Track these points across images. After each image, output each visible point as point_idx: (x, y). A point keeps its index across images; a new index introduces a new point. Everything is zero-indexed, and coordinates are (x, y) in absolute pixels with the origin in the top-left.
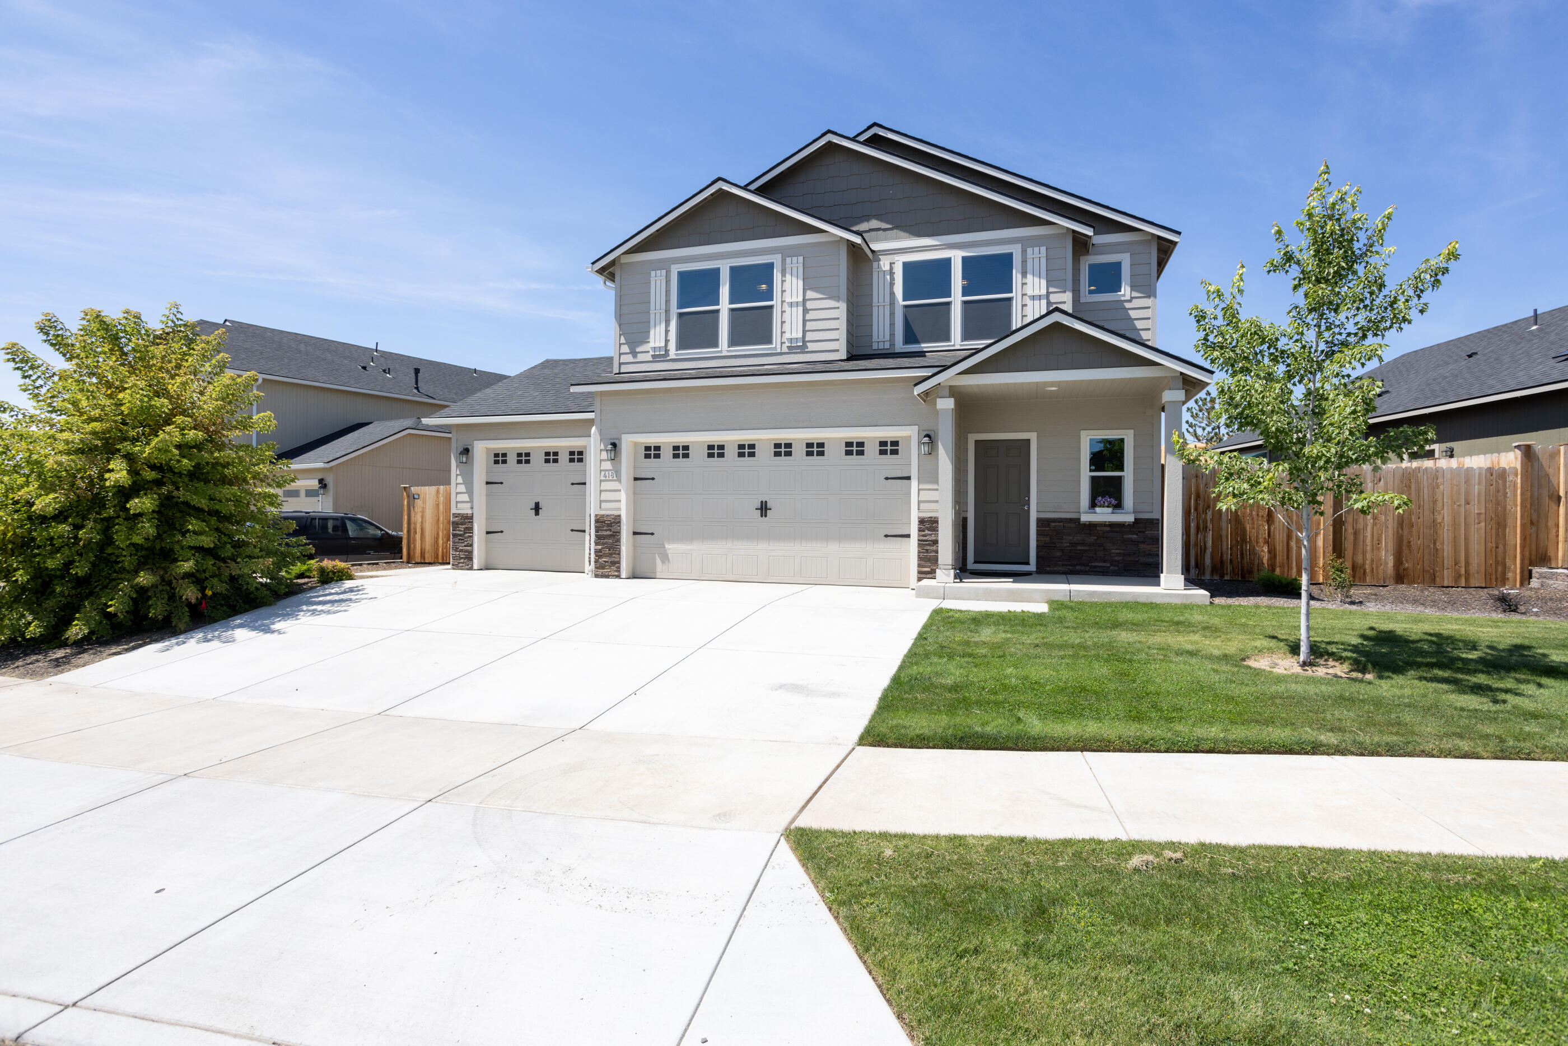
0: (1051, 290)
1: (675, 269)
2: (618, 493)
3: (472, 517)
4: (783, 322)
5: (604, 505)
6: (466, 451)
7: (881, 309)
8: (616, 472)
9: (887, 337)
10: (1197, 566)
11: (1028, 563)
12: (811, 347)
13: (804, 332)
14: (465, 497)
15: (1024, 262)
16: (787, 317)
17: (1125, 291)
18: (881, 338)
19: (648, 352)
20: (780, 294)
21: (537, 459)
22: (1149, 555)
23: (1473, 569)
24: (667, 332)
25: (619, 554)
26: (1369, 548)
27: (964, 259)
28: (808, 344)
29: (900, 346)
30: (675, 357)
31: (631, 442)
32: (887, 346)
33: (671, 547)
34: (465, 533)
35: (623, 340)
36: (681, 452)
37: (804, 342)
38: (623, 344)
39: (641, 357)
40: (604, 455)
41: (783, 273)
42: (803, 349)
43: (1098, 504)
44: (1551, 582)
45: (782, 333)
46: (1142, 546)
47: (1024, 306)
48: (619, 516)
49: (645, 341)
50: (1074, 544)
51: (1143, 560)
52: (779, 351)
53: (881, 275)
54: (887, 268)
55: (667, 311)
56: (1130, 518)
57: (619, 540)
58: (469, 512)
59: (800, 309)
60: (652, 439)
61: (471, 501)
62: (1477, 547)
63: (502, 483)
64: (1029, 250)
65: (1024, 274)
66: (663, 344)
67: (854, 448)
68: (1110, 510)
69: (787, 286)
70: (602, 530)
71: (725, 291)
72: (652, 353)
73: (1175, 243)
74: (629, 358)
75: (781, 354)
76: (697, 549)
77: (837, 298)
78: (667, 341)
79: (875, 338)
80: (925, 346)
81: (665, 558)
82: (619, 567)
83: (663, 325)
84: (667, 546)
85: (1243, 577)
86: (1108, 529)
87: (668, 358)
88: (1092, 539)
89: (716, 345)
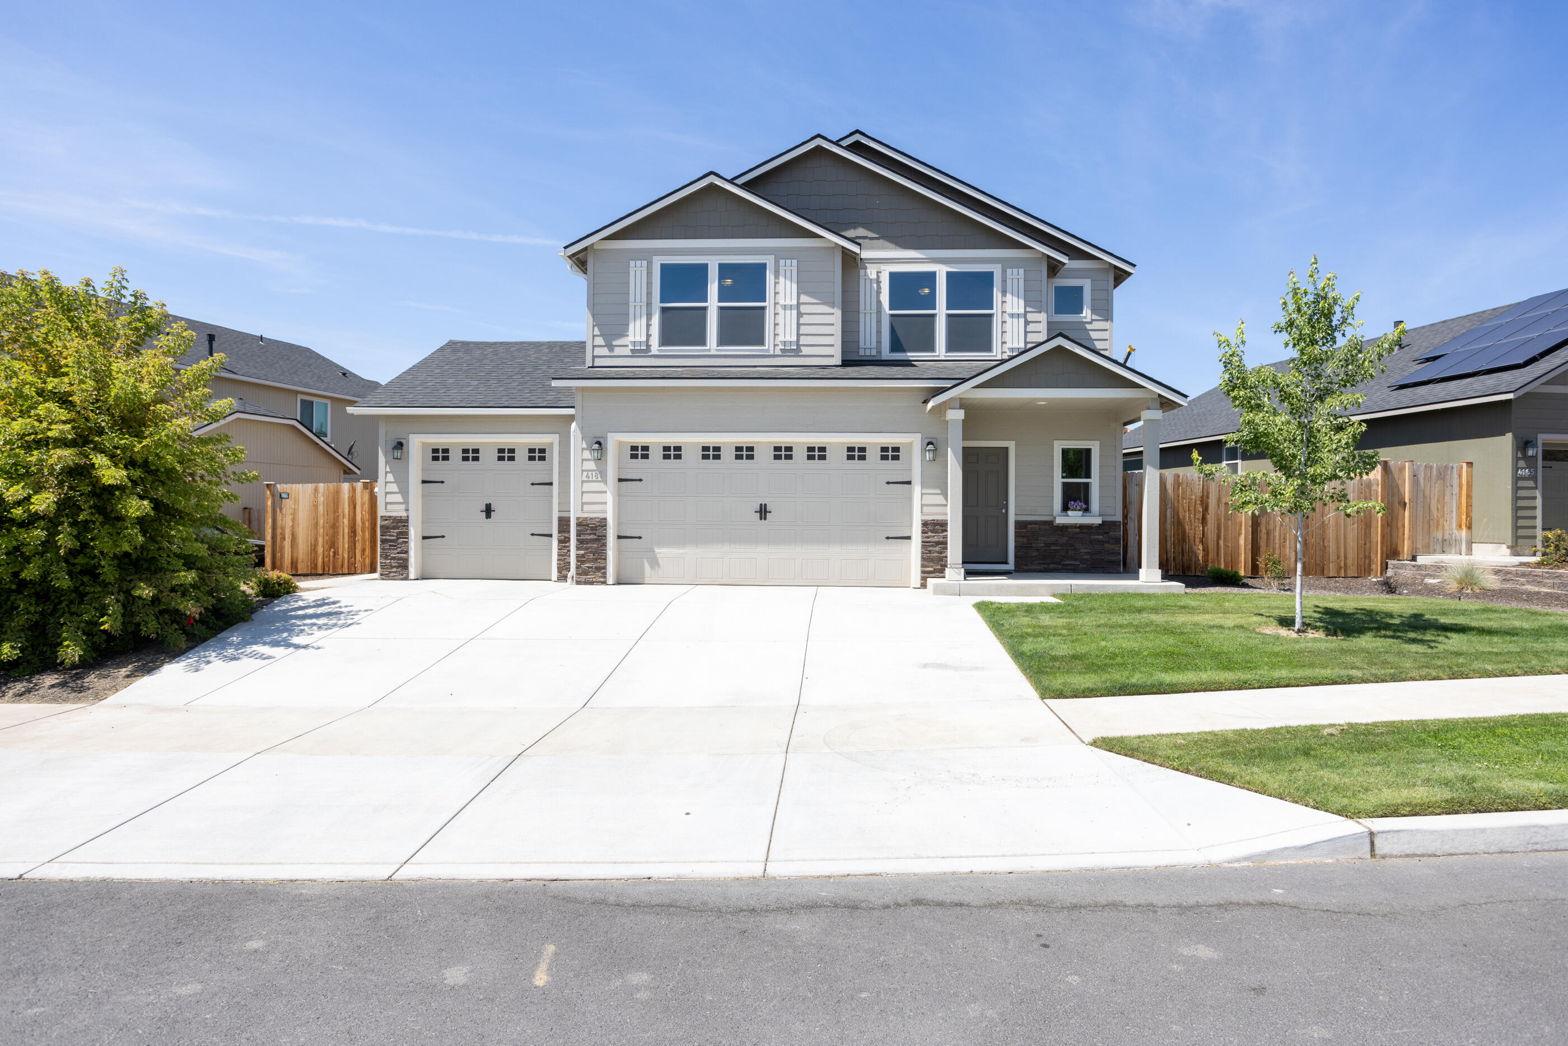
0: (1028, 309)
1: (657, 262)
2: (603, 495)
3: (407, 521)
4: (776, 325)
5: (586, 507)
6: (400, 445)
7: (868, 316)
8: (601, 472)
9: (874, 344)
12: (805, 351)
13: (798, 335)
14: (399, 498)
15: (1004, 281)
16: (780, 319)
17: (1087, 314)
18: (868, 345)
19: (627, 346)
20: (772, 295)
21: (488, 457)
22: (1113, 553)
23: (1349, 562)
24: (648, 326)
25: (605, 559)
26: (1277, 546)
27: (948, 274)
28: (802, 348)
29: (886, 354)
30: (658, 353)
31: (617, 441)
32: (874, 353)
33: (661, 552)
34: (398, 538)
35: (597, 332)
36: (673, 453)
37: (798, 345)
38: (597, 336)
39: (618, 351)
40: (587, 454)
41: (777, 275)
42: (797, 352)
43: (1071, 508)
44: (1401, 571)
45: (775, 335)
46: (1107, 546)
47: (1003, 322)
48: (605, 519)
49: (623, 333)
50: (1048, 545)
51: (1107, 558)
52: (772, 353)
53: (868, 282)
54: (874, 276)
55: (649, 304)
56: (1098, 521)
57: (605, 545)
58: (404, 514)
59: (795, 312)
60: (640, 439)
61: (406, 502)
62: (1352, 544)
63: (442, 482)
64: (1009, 271)
65: (1004, 293)
66: (644, 339)
67: (856, 453)
68: (1080, 513)
69: (780, 287)
70: (583, 534)
71: (713, 289)
72: (631, 347)
73: (1129, 274)
74: (605, 351)
75: (774, 356)
76: (690, 554)
77: (832, 305)
78: (648, 336)
79: (862, 344)
80: (911, 355)
81: (655, 563)
82: (605, 573)
83: (644, 320)
84: (657, 550)
85: (1183, 572)
86: (1078, 530)
87: (650, 354)
88: (1064, 540)
89: (703, 343)
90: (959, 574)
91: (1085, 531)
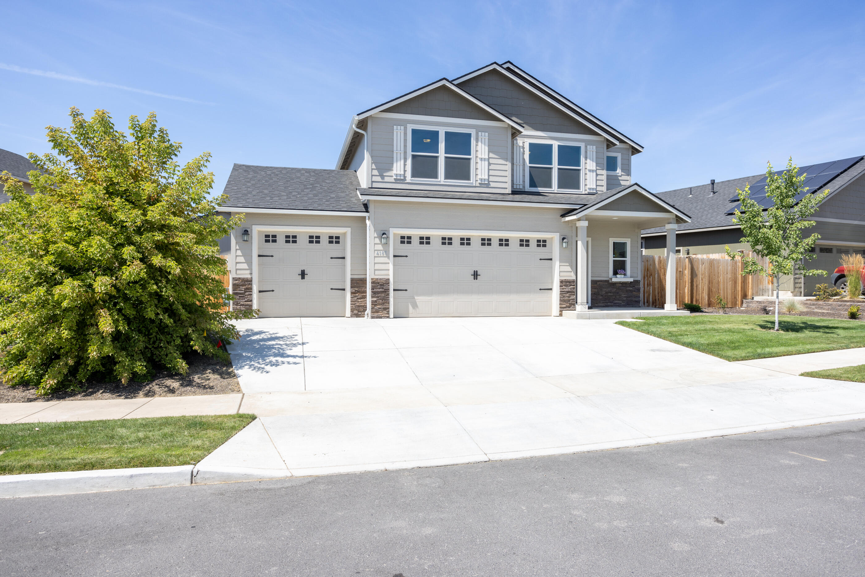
0: (598, 168)
1: (410, 127)
2: (388, 265)
3: (251, 281)
4: (476, 169)
5: (377, 272)
6: (246, 232)
7: (518, 166)
8: (386, 252)
9: (521, 183)
12: (492, 185)
13: (489, 176)
14: (245, 266)
15: (586, 152)
16: (479, 166)
17: (619, 171)
18: (518, 183)
19: (392, 176)
20: (475, 152)
21: (303, 241)
23: (729, 301)
24: (405, 165)
25: (389, 303)
26: (700, 292)
27: (559, 146)
28: (491, 183)
29: (528, 188)
30: (410, 182)
31: (395, 232)
32: (521, 187)
33: (419, 299)
34: (245, 292)
35: (374, 167)
36: (425, 240)
38: (374, 169)
39: (387, 179)
40: (377, 241)
41: (477, 141)
42: (487, 186)
43: (616, 273)
44: (751, 304)
45: (476, 175)
47: (586, 174)
48: (389, 279)
49: (390, 169)
50: (606, 293)
51: (634, 299)
52: (474, 185)
53: (518, 148)
54: (521, 144)
55: (405, 153)
56: (631, 280)
57: (388, 295)
58: (249, 276)
59: (487, 163)
60: (406, 232)
61: (250, 269)
62: (729, 291)
63: (272, 256)
64: (588, 147)
65: (586, 158)
66: (402, 173)
67: (525, 243)
68: (621, 276)
69: (479, 148)
70: (376, 288)
71: (442, 146)
72: (395, 177)
73: (640, 152)
74: (379, 179)
75: (475, 187)
76: (435, 300)
77: (506, 160)
78: (405, 171)
79: (515, 182)
80: (540, 190)
81: (415, 306)
82: (389, 311)
83: (402, 162)
84: (416, 298)
86: (621, 285)
87: (405, 182)
88: (614, 290)
89: (436, 177)
91: (624, 285)
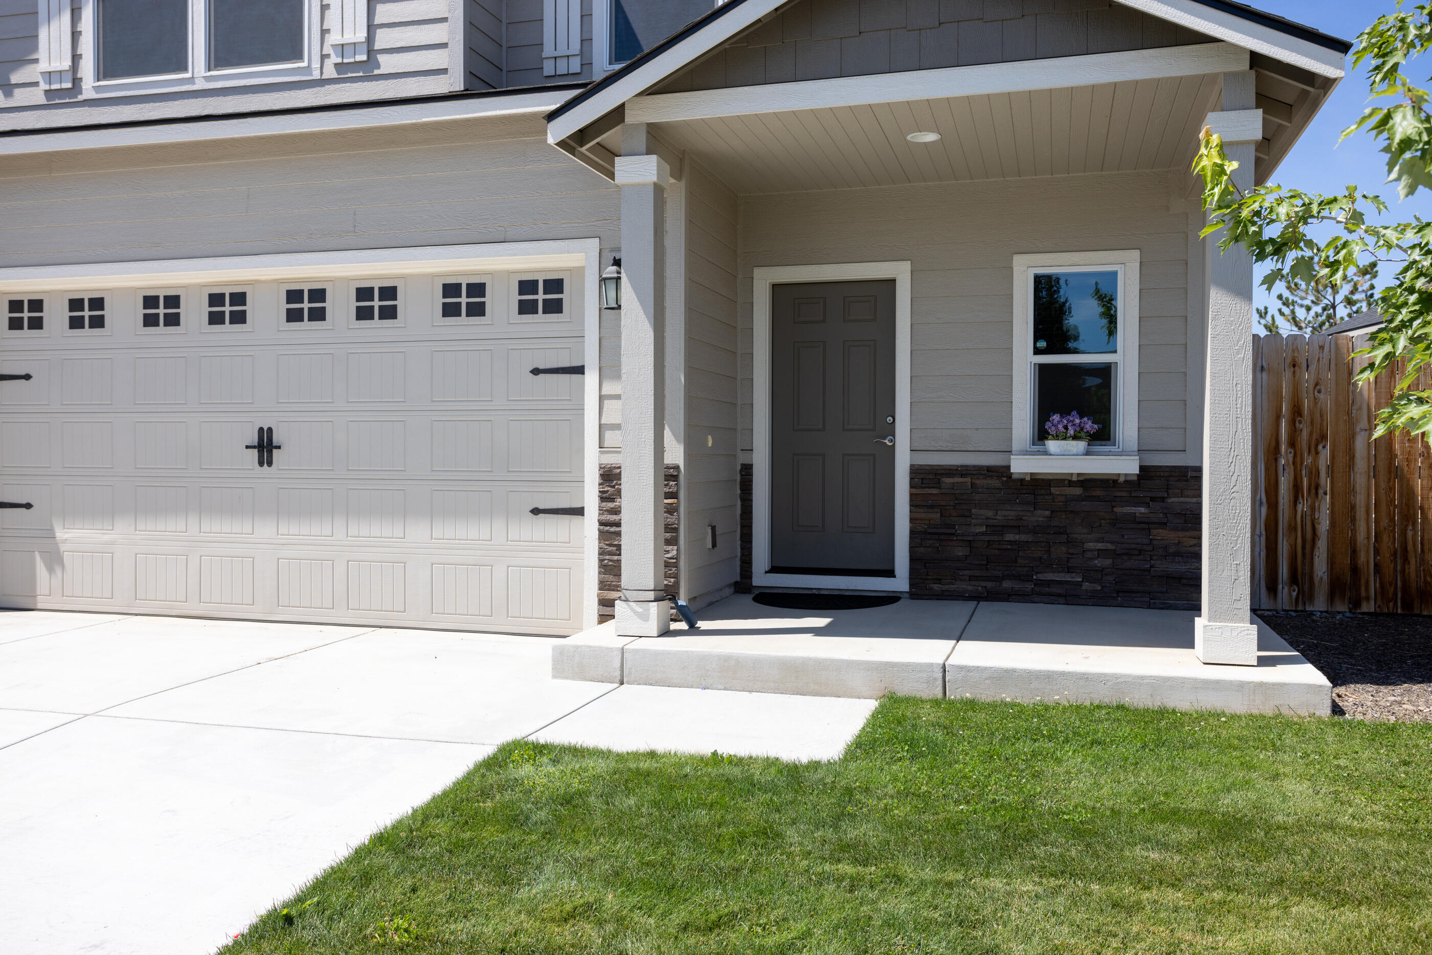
4: (324, 8)
9: (575, 47)
10: (1294, 579)
11: (890, 573)
12: (387, 63)
13: (371, 28)
18: (562, 50)
19: (36, 84)
22: (1177, 554)
24: (75, 35)
28: (381, 58)
29: (603, 66)
30: (94, 95)
32: (575, 66)
33: (70, 536)
36: (87, 313)
37: (371, 52)
39: (21, 97)
42: (369, 70)
43: (1052, 431)
45: (324, 32)
46: (1160, 534)
49: (28, 56)
50: (997, 529)
51: (1161, 566)
52: (316, 75)
56: (1129, 467)
60: (27, 284)
66: (66, 64)
67: (463, 300)
68: (1081, 445)
72: (44, 86)
75: (322, 82)
78: (76, 58)
79: (548, 50)
81: (56, 561)
83: (66, 17)
84: (59, 534)
85: (1407, 604)
86: (1078, 491)
87: (80, 98)
88: (1040, 516)
89: (182, 66)
90: (644, 617)
91: (1098, 493)
